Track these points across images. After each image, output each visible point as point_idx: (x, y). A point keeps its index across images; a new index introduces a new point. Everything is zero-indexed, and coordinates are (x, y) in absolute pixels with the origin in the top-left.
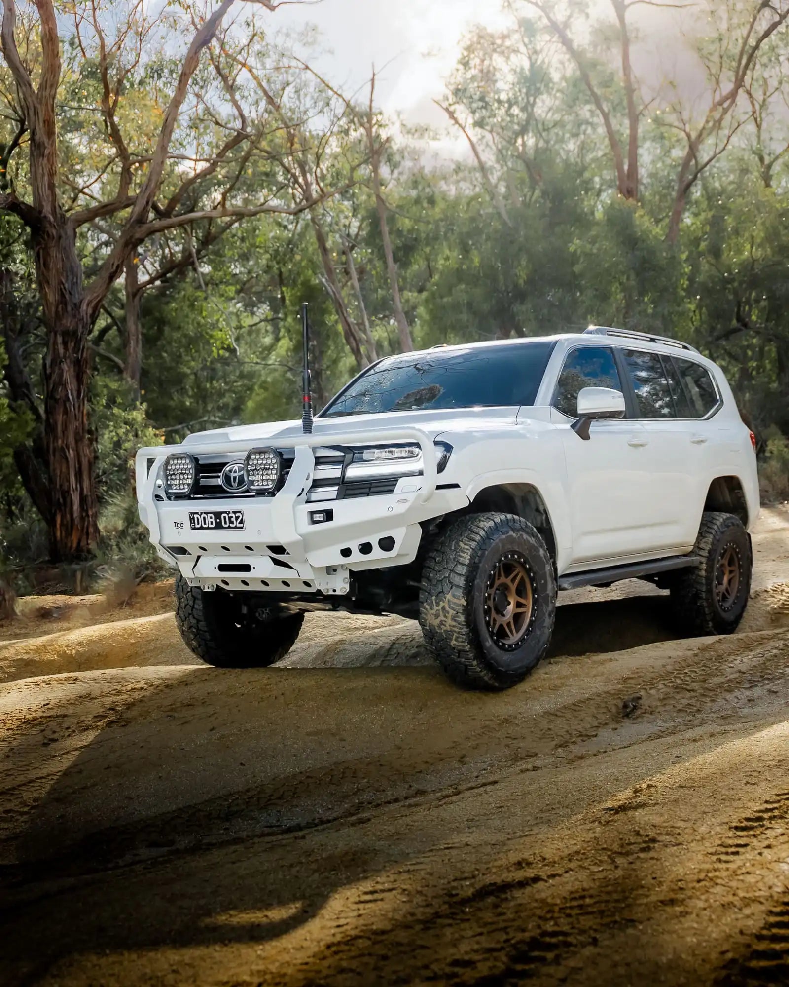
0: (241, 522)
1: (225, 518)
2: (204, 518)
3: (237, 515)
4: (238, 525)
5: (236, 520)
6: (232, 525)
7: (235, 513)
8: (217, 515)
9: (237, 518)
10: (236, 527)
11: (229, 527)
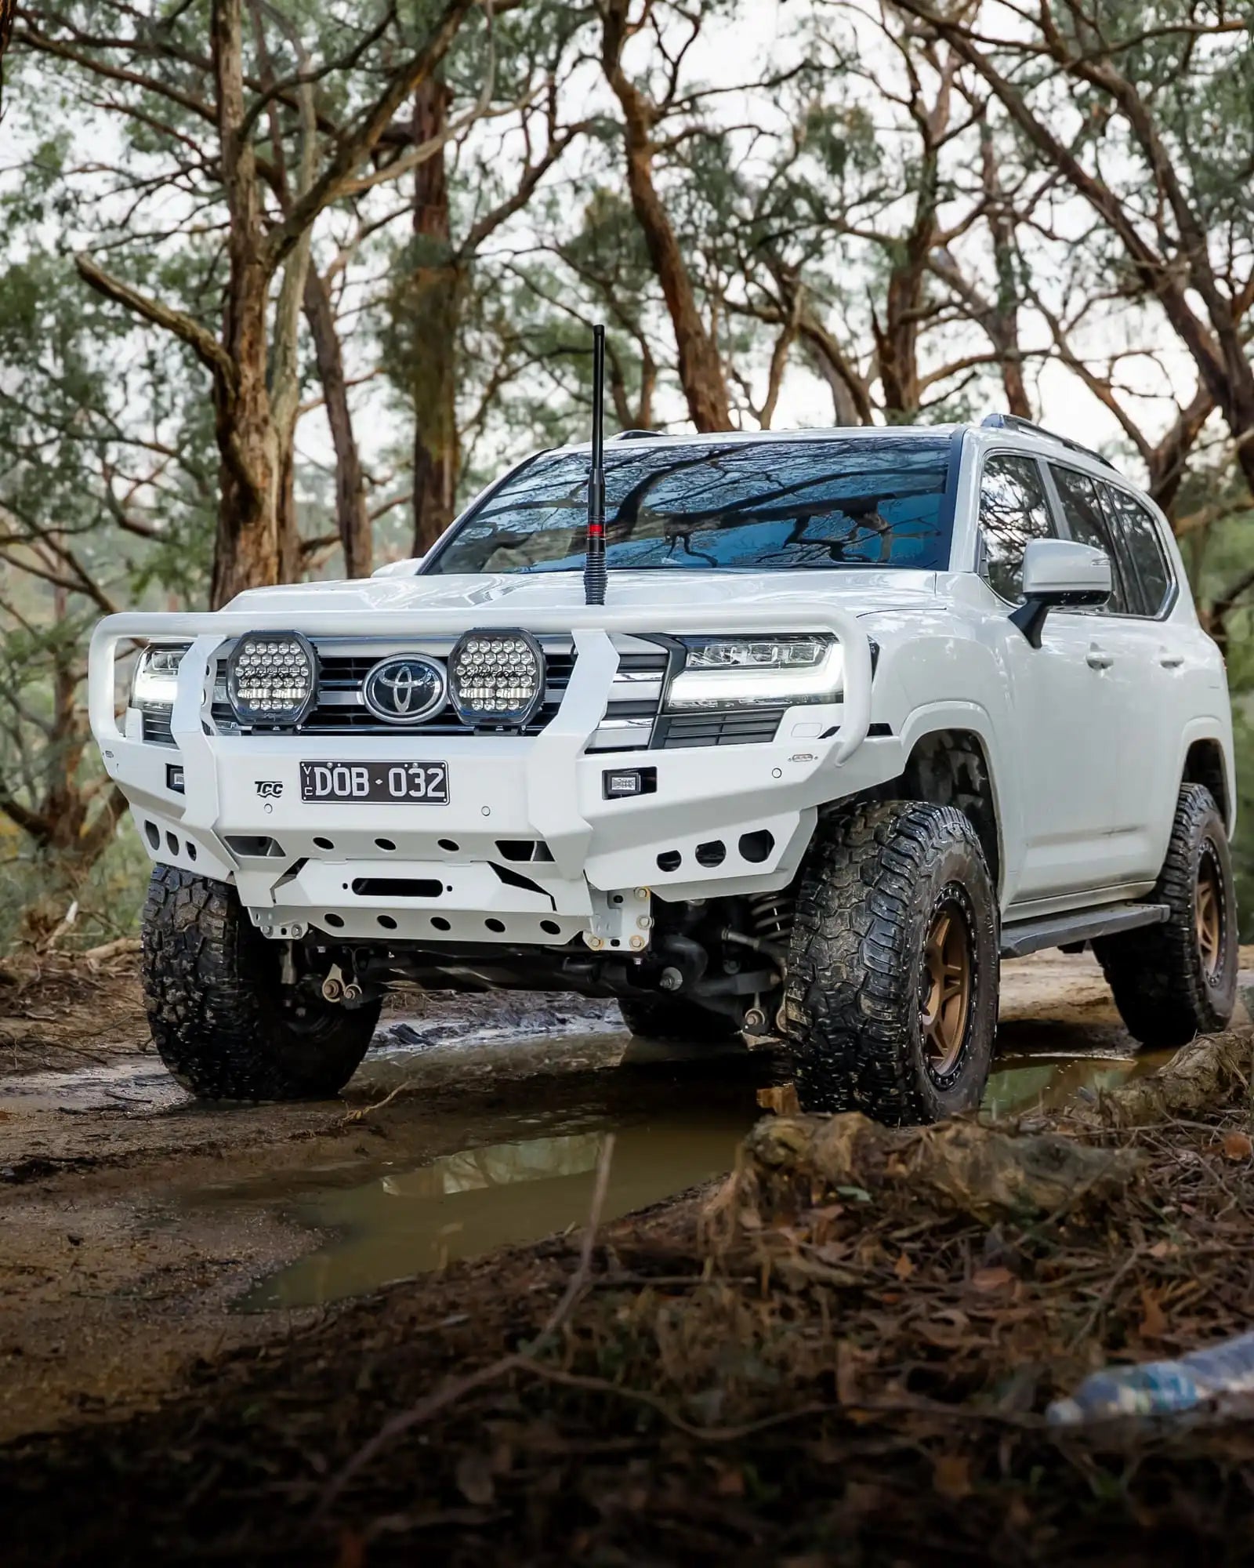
0: (442, 786)
1: (397, 777)
2: (341, 776)
3: (431, 771)
4: (431, 794)
5: (428, 783)
6: (413, 793)
7: (424, 766)
8: (379, 770)
9: (429, 779)
10: (425, 799)
11: (407, 798)
